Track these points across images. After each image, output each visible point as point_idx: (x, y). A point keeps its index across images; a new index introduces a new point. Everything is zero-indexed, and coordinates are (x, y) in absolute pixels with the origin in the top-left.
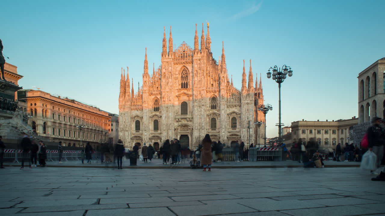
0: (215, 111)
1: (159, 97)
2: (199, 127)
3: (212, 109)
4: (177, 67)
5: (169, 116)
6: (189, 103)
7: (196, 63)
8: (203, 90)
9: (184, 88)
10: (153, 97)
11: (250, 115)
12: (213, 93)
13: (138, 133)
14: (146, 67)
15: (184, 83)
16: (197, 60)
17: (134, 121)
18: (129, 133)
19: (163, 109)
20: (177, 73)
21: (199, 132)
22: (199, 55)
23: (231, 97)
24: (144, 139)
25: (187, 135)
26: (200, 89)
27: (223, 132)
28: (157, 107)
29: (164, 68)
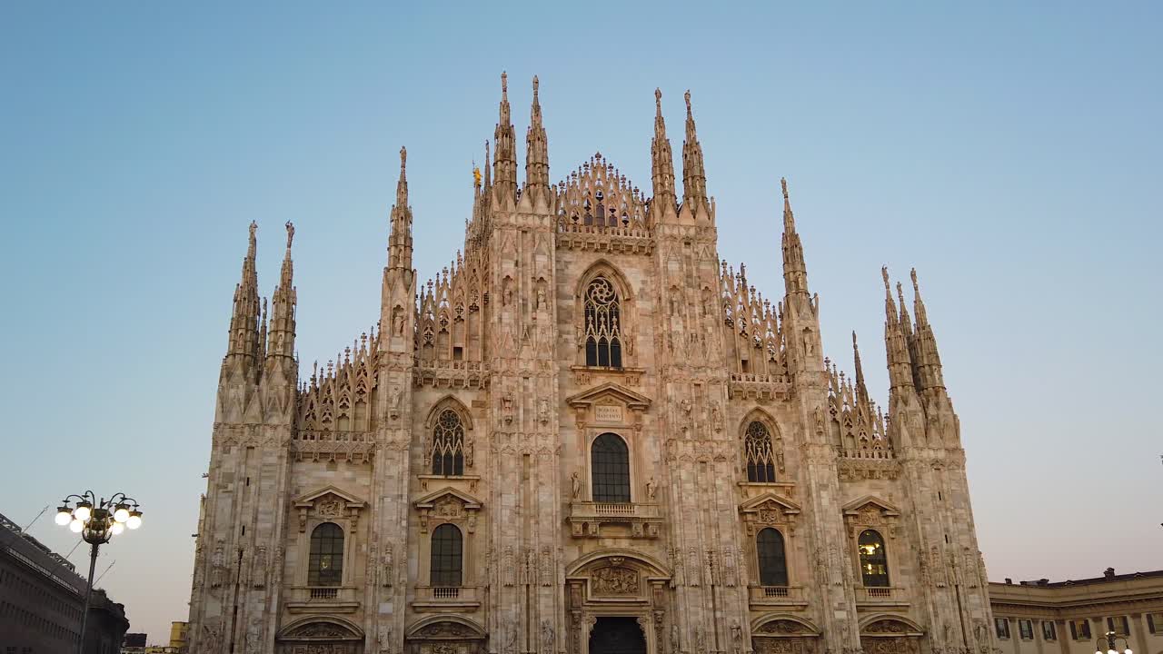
0: (771, 492)
1: (466, 398)
2: (708, 570)
3: (751, 479)
4: (567, 263)
5: (537, 506)
6: (637, 445)
8: (716, 382)
9: (604, 363)
10: (432, 396)
11: (955, 520)
12: (752, 405)
13: (322, 603)
14: (401, 244)
15: (603, 340)
16: (674, 238)
17: (303, 525)
18: (269, 600)
19: (501, 465)
20: (569, 289)
21: (711, 605)
22: (686, 220)
23: (844, 431)
24: (378, 642)
25: (634, 619)
26: (701, 375)
27: (836, 605)
28: (453, 453)
29: (509, 256)
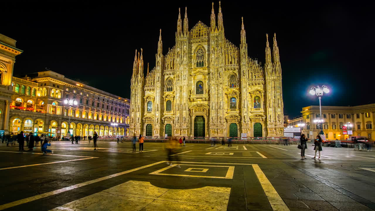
0: (234, 90)
1: (172, 77)
2: (217, 107)
4: (192, 46)
5: (183, 96)
6: (205, 82)
7: (213, 41)
8: (221, 67)
9: (200, 66)
10: (166, 77)
11: (277, 93)
12: (232, 71)
13: (149, 114)
15: (200, 62)
16: (213, 37)
17: (146, 101)
18: (139, 114)
19: (176, 89)
20: (192, 52)
21: (217, 113)
22: (217, 32)
23: (253, 74)
24: (156, 120)
25: (203, 116)
26: (218, 66)
27: (244, 112)
28: (170, 87)
29: (179, 47)
